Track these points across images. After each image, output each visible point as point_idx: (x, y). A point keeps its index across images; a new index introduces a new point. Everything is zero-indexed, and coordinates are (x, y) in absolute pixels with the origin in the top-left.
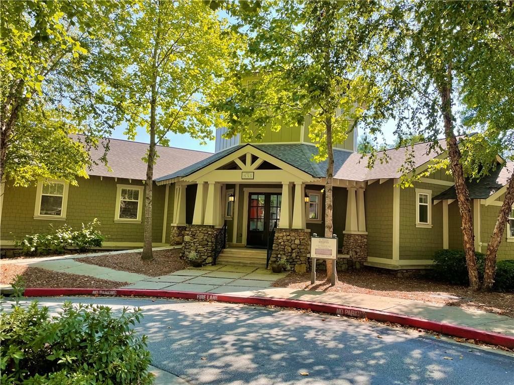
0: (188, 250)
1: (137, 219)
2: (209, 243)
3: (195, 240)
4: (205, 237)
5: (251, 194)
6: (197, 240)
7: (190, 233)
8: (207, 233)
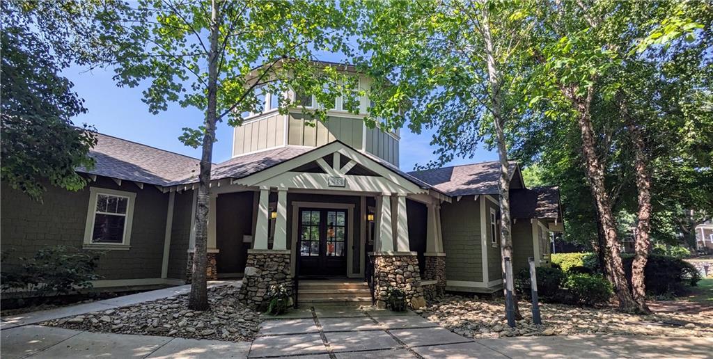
0: (253, 289)
1: (123, 243)
2: (288, 277)
3: (264, 273)
4: (281, 268)
5: (301, 210)
6: (267, 272)
7: (255, 262)
8: (283, 261)
